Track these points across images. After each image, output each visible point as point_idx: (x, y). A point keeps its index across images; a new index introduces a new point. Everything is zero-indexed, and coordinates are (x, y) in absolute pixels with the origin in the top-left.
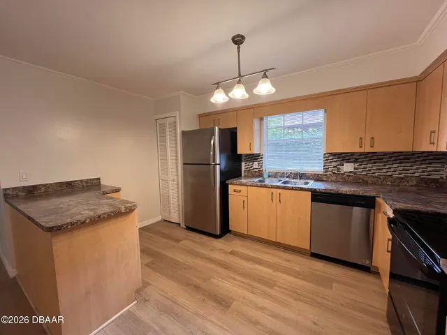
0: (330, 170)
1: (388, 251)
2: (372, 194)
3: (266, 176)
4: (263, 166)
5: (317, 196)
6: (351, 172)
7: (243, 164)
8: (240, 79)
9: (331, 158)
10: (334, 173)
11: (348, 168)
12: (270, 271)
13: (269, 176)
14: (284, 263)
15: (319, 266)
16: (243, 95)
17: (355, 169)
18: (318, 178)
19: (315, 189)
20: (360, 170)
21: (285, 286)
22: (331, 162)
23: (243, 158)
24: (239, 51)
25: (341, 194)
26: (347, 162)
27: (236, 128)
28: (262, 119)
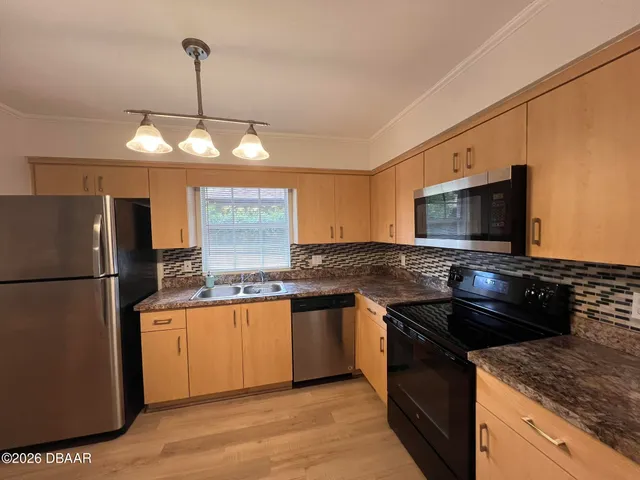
0: (298, 264)
1: (382, 351)
2: (351, 291)
3: (210, 284)
4: (203, 268)
5: (299, 304)
6: (319, 266)
7: (160, 267)
8: (201, 120)
9: (298, 250)
10: (303, 269)
11: (316, 260)
12: (252, 445)
13: (216, 284)
14: (267, 419)
15: (307, 396)
16: (209, 151)
17: (323, 261)
18: (285, 277)
19: (295, 295)
20: (328, 263)
21: (284, 457)
22: (298, 255)
23: (160, 256)
24: (198, 70)
25: (325, 296)
26: (315, 254)
27: (147, 201)
28: (196, 189)
